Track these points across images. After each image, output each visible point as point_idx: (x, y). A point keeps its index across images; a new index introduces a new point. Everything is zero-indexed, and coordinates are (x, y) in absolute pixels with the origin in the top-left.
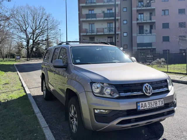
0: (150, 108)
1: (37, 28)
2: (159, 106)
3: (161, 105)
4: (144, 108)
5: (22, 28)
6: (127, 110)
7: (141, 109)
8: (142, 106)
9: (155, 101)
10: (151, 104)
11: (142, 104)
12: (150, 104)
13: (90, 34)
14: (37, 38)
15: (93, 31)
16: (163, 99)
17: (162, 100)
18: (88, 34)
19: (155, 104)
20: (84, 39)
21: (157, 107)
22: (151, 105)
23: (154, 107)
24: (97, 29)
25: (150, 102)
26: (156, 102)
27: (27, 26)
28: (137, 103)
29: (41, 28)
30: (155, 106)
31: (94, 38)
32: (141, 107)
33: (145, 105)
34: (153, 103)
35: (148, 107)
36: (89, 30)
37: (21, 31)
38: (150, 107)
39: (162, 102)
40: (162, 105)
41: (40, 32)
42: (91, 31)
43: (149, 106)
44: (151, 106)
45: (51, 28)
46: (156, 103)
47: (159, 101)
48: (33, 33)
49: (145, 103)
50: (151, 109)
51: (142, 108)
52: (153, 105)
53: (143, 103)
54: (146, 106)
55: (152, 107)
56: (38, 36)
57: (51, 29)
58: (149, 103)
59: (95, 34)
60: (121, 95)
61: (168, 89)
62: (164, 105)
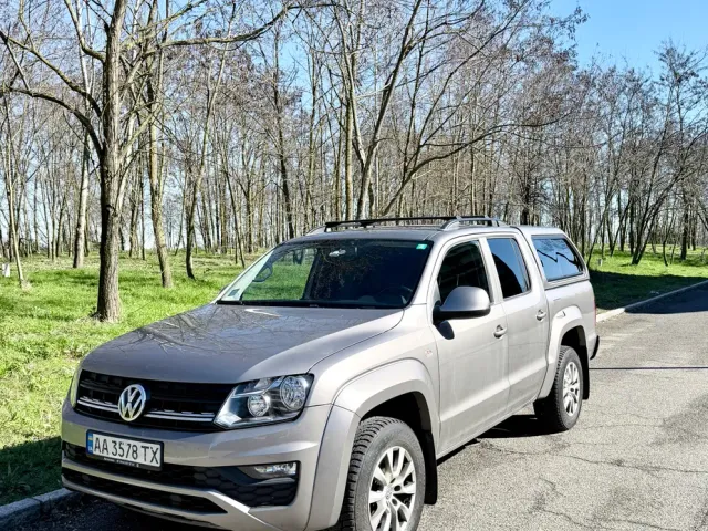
0: (116, 460)
2: (143, 462)
3: (148, 463)
4: (101, 454)
7: (94, 452)
8: (98, 445)
9: (132, 443)
10: (120, 448)
11: (98, 439)
12: (117, 446)
16: (159, 446)
17: (154, 447)
19: (131, 451)
21: (136, 464)
22: (120, 451)
23: (128, 459)
25: (118, 440)
26: (135, 445)
28: (90, 432)
30: (130, 459)
32: (96, 447)
33: (105, 446)
34: (126, 448)
35: (111, 455)
38: (118, 457)
39: (155, 454)
40: (154, 464)
43: (114, 451)
44: (120, 455)
46: (134, 451)
47: (145, 448)
49: (105, 441)
50: (121, 464)
51: (98, 452)
52: (125, 454)
53: (102, 438)
54: (107, 449)
55: (124, 458)
58: (116, 443)
60: (79, 402)
61: (210, 420)
62: (158, 465)
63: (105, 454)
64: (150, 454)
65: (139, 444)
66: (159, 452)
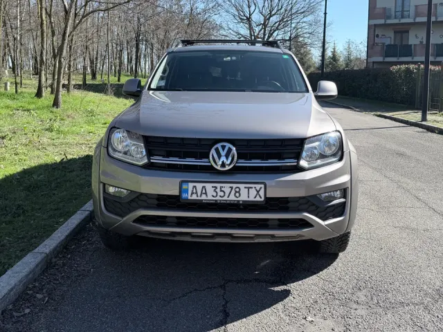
0: (216, 201)
1: (273, 13)
2: (246, 199)
3: (252, 199)
4: (199, 198)
5: (241, 13)
6: (159, 195)
7: (189, 198)
8: (194, 191)
9: (234, 185)
10: (221, 191)
11: (195, 187)
12: (218, 190)
13: (396, 21)
14: (272, 34)
15: (405, 13)
16: (263, 186)
17: (258, 187)
18: (389, 22)
19: (233, 192)
20: (378, 36)
21: (238, 201)
22: (222, 194)
23: (229, 199)
24: (416, 6)
25: (218, 185)
26: (237, 190)
27: (252, 8)
28: (182, 183)
29: (283, 10)
30: (232, 198)
31: (408, 32)
32: (192, 193)
33: (204, 191)
34: (227, 190)
35: (210, 197)
36: (396, 12)
37: (240, 21)
38: (218, 198)
39: (258, 192)
40: (258, 199)
41: (280, 21)
42: (398, 14)
43: (215, 194)
44: (220, 196)
45: (305, 9)
46: (236, 192)
47: (249, 188)
48: (265, 25)
49: (204, 187)
50: (220, 203)
51: (194, 197)
52: (227, 195)
53: (199, 186)
54: (206, 194)
55: (225, 198)
56: (275, 31)
57: (304, 12)
58: (216, 188)
59: (410, 20)
60: (152, 161)
61: (295, 164)
62: (263, 199)
63: (204, 197)
64: (253, 192)
65: (242, 186)
66: (263, 190)
